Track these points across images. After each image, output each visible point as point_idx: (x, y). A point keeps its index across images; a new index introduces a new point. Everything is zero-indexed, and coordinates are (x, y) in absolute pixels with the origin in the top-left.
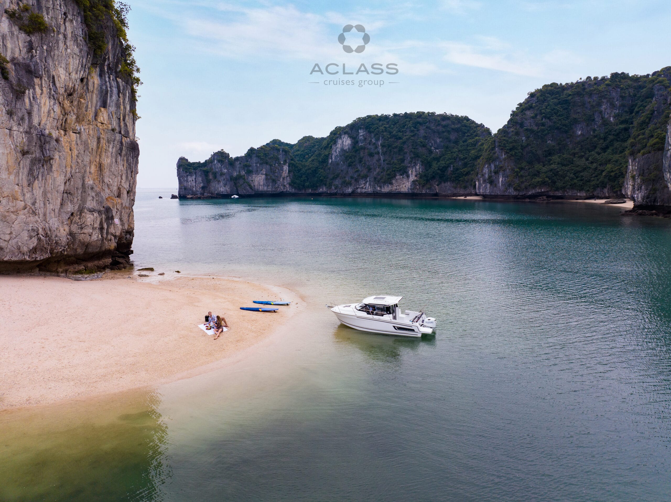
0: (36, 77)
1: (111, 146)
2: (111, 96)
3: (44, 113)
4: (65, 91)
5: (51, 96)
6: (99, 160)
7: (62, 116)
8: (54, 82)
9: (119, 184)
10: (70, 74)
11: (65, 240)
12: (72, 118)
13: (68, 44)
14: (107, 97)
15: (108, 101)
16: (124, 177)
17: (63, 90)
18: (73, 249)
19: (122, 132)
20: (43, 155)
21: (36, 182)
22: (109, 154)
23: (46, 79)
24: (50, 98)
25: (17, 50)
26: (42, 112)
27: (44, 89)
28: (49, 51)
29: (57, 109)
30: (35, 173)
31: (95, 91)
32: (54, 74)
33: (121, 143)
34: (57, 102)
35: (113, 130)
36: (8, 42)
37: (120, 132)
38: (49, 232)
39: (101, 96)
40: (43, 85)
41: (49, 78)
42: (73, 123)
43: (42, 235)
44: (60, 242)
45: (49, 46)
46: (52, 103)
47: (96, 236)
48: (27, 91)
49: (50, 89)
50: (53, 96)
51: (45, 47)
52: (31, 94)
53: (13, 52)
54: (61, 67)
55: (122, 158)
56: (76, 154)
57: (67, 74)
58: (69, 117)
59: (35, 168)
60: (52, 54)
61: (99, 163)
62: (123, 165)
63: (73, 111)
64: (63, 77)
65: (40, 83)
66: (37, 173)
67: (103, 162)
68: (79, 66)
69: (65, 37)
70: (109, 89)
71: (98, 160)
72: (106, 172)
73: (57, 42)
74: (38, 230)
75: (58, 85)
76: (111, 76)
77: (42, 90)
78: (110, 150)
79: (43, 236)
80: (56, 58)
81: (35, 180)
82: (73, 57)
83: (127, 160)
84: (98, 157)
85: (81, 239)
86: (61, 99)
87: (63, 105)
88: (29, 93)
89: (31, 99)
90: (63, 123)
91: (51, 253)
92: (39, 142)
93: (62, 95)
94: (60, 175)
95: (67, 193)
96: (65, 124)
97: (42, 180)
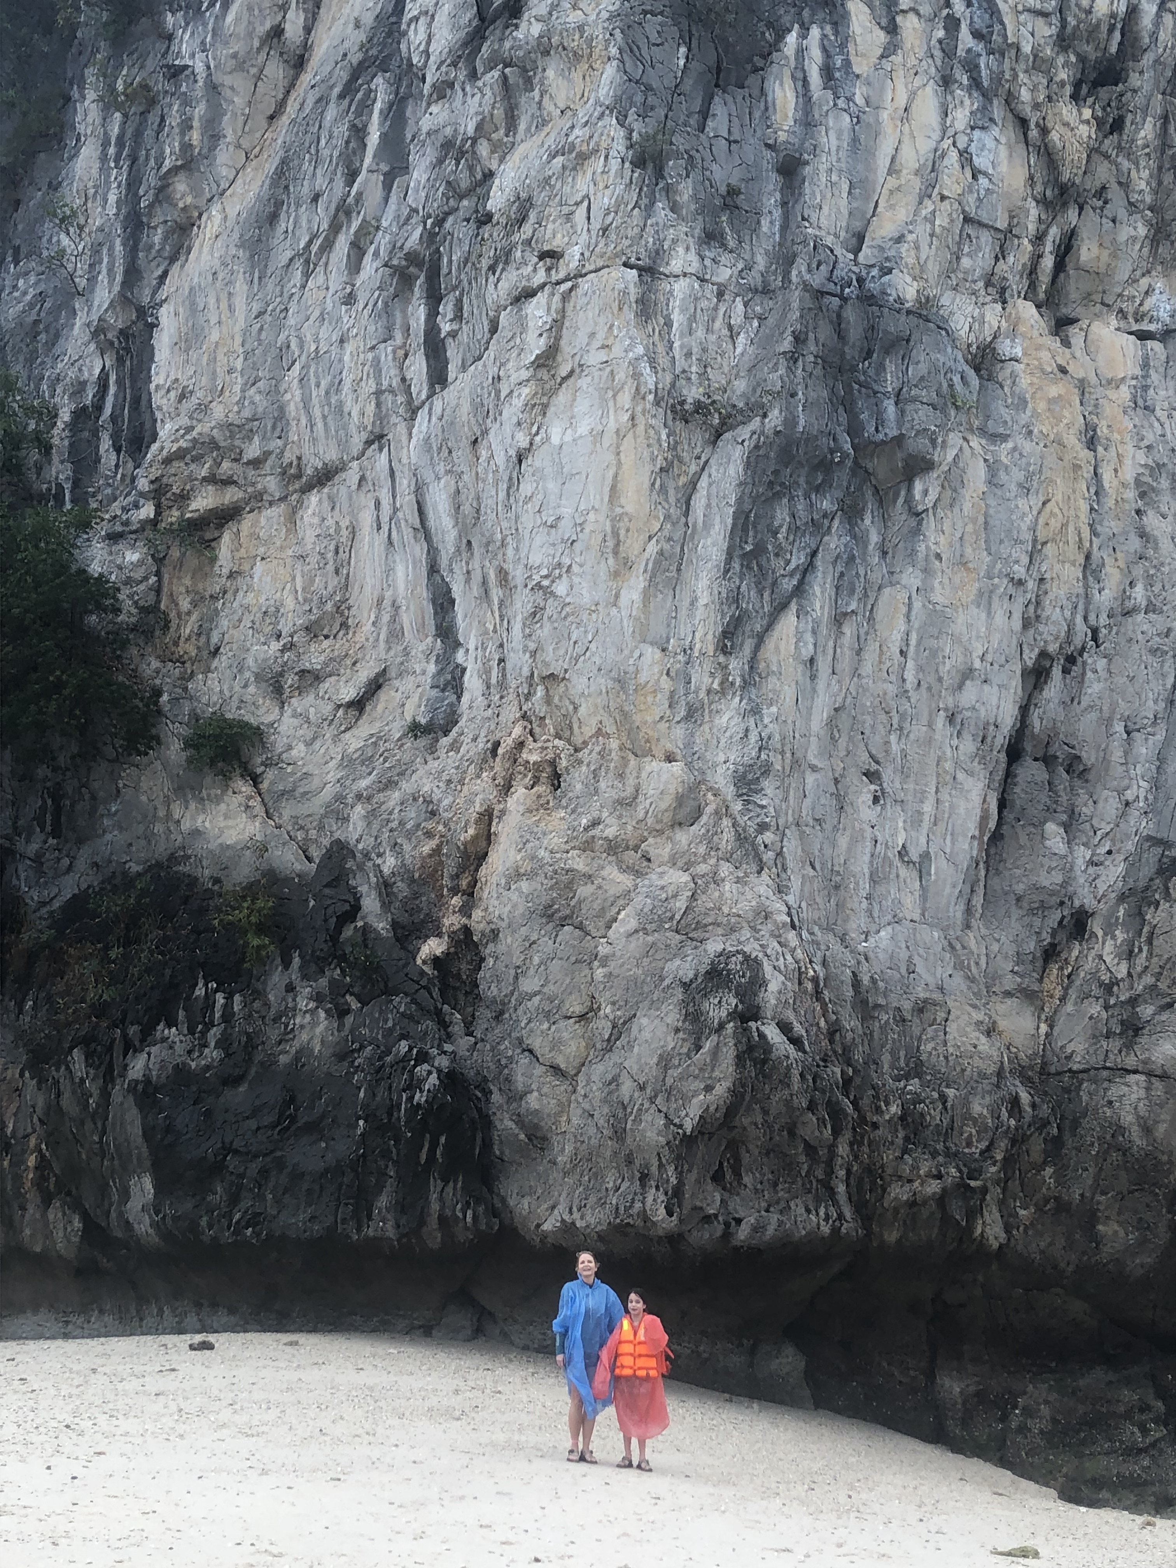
3: (892, 170)
4: (1063, 42)
5: (953, 71)
7: (1034, 211)
12: (1117, 231)
17: (1046, 30)
18: (1062, 1207)
20: (854, 429)
21: (789, 622)
24: (946, 82)
26: (883, 162)
27: (909, 25)
34: (998, 110)
38: (850, 1022)
42: (1124, 271)
43: (785, 1028)
44: (935, 1116)
46: (961, 117)
48: (792, 39)
49: (952, 24)
50: (972, 70)
52: (816, 54)
56: (1129, 474)
58: (1090, 226)
59: (781, 515)
63: (1125, 185)
66: (798, 559)
74: (758, 982)
77: (892, 29)
79: (796, 1041)
81: (781, 607)
86: (1030, 89)
87: (1044, 131)
88: (801, 52)
89: (815, 78)
90: (1048, 262)
91: (859, 1205)
92: (825, 332)
93: (1039, 64)
94: (985, 598)
95: (1048, 760)
96: (1060, 266)
97: (839, 619)
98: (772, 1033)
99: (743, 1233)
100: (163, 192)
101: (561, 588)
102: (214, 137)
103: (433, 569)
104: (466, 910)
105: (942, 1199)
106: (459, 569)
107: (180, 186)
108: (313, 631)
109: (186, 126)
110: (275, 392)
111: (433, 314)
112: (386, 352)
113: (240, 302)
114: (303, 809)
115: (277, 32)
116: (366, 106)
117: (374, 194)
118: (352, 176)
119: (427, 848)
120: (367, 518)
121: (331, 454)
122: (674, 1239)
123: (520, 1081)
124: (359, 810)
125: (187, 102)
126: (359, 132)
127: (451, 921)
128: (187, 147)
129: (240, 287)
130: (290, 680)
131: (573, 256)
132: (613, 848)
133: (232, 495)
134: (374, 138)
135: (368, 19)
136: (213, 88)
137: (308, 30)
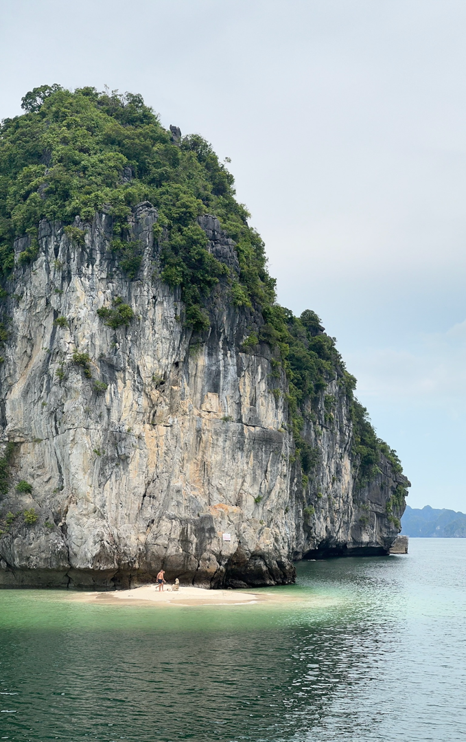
0: (118, 371)
1: (221, 439)
2: (225, 377)
3: (125, 407)
4: (153, 380)
5: (135, 389)
6: (203, 457)
7: (149, 409)
8: (139, 372)
9: (239, 487)
10: (159, 361)
11: (135, 550)
12: (163, 409)
13: (156, 329)
14: (220, 379)
15: (221, 384)
16: (248, 479)
17: (150, 379)
18: (147, 563)
19: (243, 420)
20: (117, 453)
21: (109, 482)
22: (219, 450)
23: (130, 371)
25: (105, 346)
26: (123, 406)
27: (128, 382)
28: (134, 341)
29: (144, 401)
30: (108, 472)
31: (199, 374)
32: (139, 364)
33: (242, 434)
34: (143, 393)
35: (226, 419)
36: (97, 339)
37: (240, 421)
38: (117, 540)
39: (209, 379)
40: (127, 378)
41: (133, 368)
42: (164, 415)
43: (107, 541)
44: (128, 552)
45: (135, 336)
46: (136, 396)
47: (174, 550)
48: (109, 386)
49: (135, 381)
50: (138, 388)
51: (129, 338)
52: (113, 389)
53: (101, 350)
54: (148, 355)
55: (245, 454)
56: (163, 451)
57: (156, 362)
58: (159, 409)
59: (107, 467)
60: (138, 343)
61: (202, 461)
62: (247, 463)
63: (165, 401)
64: (149, 365)
65: (122, 376)
66: (110, 473)
67: (209, 460)
68: (169, 350)
69: (153, 322)
70: (222, 368)
71: (199, 457)
72: (215, 473)
73: (143, 330)
74: (103, 535)
75: (143, 375)
76: (229, 352)
77: (125, 383)
78: (221, 443)
79: (109, 543)
80: (142, 346)
81: (107, 480)
82: (161, 342)
83: (256, 456)
84: (201, 453)
85: (154, 551)
86: (148, 389)
87: (150, 395)
88: (110, 389)
89: (113, 394)
90: (151, 417)
91: (118, 564)
92: (113, 439)
93: (149, 385)
94: (138, 476)
95: (150, 497)
96: (154, 416)
97: (116, 481)
98: (106, 543)
99: (101, 569)
100: (6, 380)
101: (76, 476)
102: (15, 372)
103: (58, 462)
104: (65, 520)
105: (128, 563)
106: (62, 463)
107: (9, 379)
108: (39, 467)
109: (10, 370)
110: (29, 424)
111: (56, 424)
112: (48, 426)
113: (22, 408)
114: (39, 498)
115: (26, 351)
116: (43, 380)
117: (45, 396)
118: (41, 392)
119: (59, 509)
120: (47, 450)
121: (40, 438)
122: (93, 569)
123: (73, 547)
124: (48, 501)
125: (9, 365)
126: (42, 385)
127: (63, 521)
128: (10, 373)
129: (22, 403)
130: (35, 476)
131: (76, 424)
132: (84, 515)
133: (22, 440)
134: (45, 387)
135: (43, 360)
136: (14, 363)
137: (31, 351)
